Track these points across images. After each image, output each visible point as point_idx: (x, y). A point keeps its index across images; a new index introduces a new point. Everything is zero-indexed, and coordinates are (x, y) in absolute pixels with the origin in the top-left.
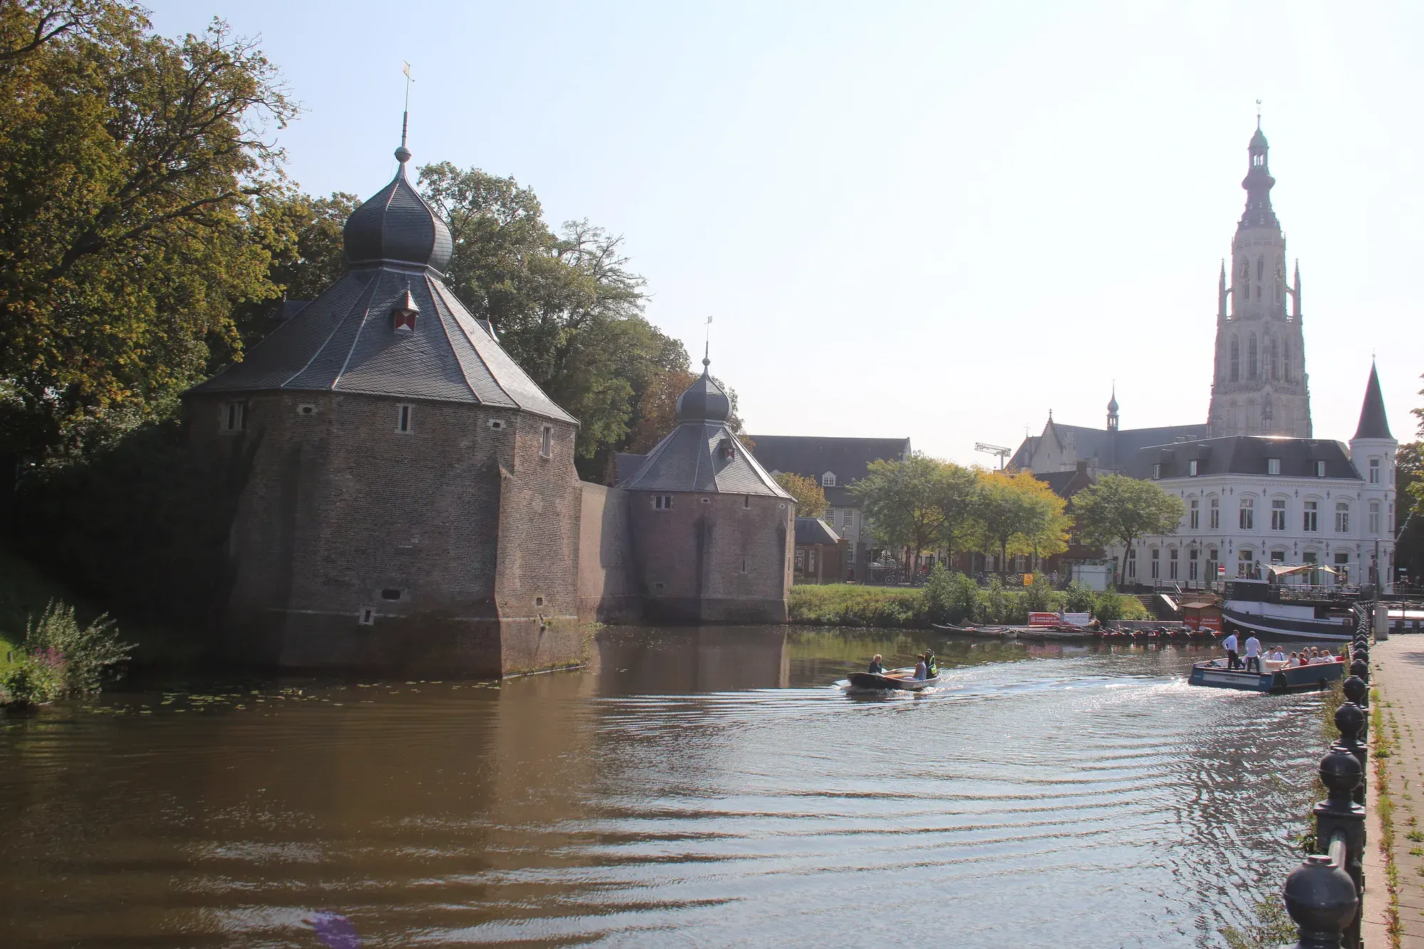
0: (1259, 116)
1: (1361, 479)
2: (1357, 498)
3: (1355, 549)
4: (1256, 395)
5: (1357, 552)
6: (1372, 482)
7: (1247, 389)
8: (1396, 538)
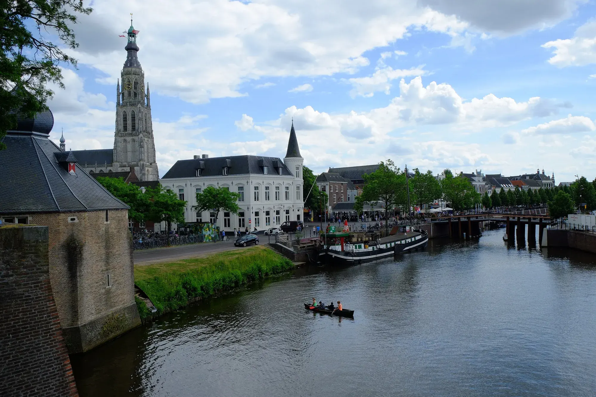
0: (132, 20)
1: (293, 175)
2: (291, 184)
3: (292, 207)
4: (136, 138)
5: (293, 209)
6: (297, 177)
7: (131, 135)
8: (304, 201)
